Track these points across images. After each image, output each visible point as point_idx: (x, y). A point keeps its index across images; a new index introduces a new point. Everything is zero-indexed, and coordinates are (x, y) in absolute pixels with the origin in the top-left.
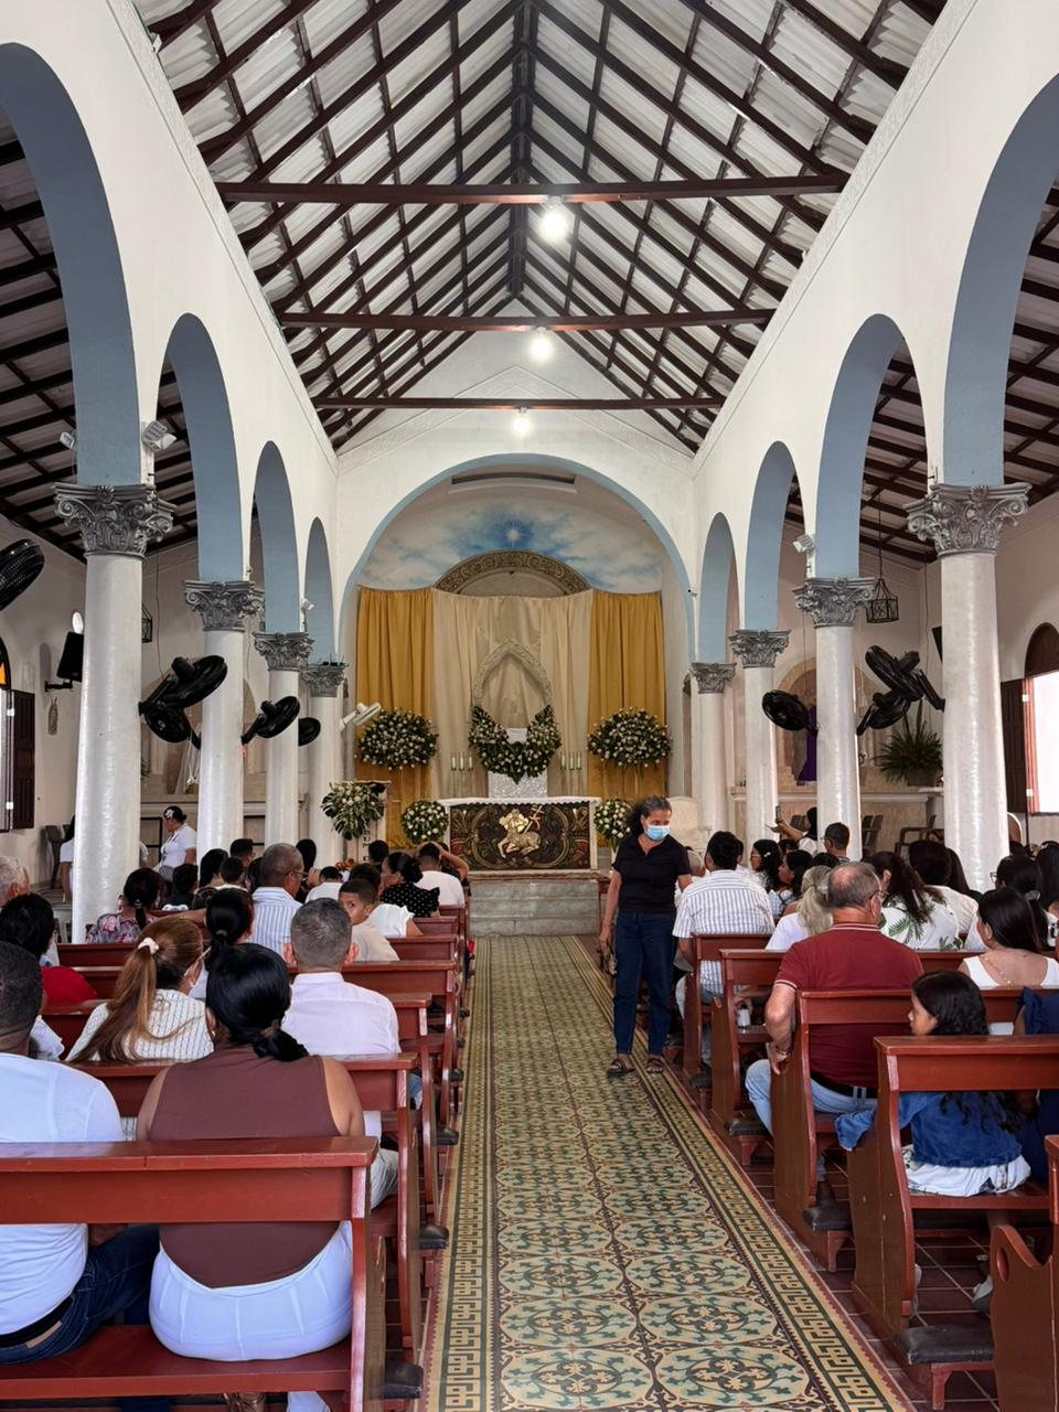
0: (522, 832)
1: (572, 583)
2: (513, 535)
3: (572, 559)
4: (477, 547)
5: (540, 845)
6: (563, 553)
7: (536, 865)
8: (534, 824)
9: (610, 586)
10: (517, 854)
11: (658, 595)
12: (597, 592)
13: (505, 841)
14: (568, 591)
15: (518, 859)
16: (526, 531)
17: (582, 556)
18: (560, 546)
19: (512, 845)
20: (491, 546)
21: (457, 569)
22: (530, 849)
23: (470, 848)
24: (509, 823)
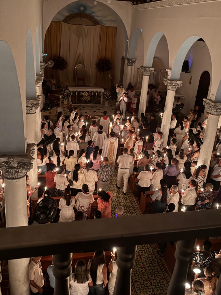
0: (87, 96)
1: (96, 22)
2: (82, 8)
3: (96, 16)
4: (73, 11)
5: (91, 99)
6: (94, 14)
7: (89, 103)
8: (89, 95)
9: (105, 24)
10: (85, 101)
11: (116, 28)
12: (102, 25)
13: (83, 98)
14: (94, 25)
15: (86, 102)
16: (85, 8)
17: (98, 15)
18: (93, 12)
19: (84, 99)
20: (76, 11)
21: (67, 17)
22: (88, 100)
23: (75, 99)
24: (84, 94)
